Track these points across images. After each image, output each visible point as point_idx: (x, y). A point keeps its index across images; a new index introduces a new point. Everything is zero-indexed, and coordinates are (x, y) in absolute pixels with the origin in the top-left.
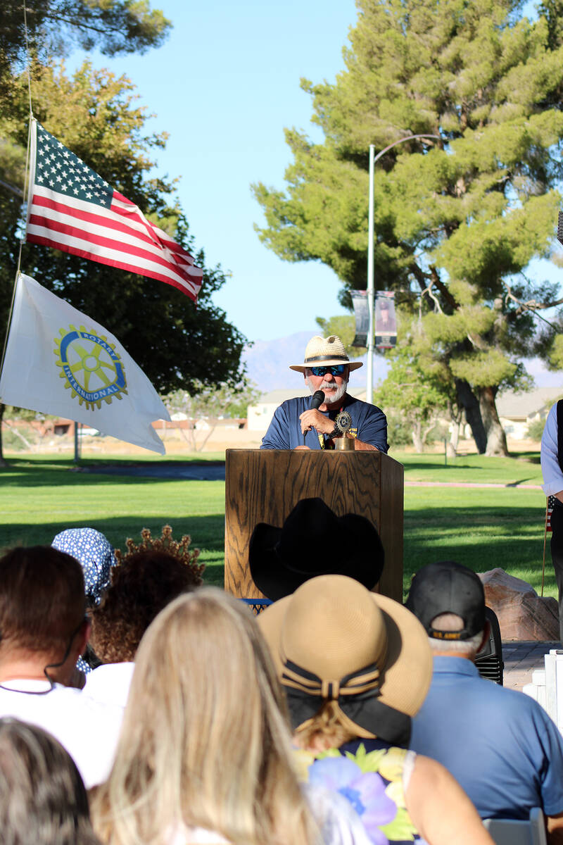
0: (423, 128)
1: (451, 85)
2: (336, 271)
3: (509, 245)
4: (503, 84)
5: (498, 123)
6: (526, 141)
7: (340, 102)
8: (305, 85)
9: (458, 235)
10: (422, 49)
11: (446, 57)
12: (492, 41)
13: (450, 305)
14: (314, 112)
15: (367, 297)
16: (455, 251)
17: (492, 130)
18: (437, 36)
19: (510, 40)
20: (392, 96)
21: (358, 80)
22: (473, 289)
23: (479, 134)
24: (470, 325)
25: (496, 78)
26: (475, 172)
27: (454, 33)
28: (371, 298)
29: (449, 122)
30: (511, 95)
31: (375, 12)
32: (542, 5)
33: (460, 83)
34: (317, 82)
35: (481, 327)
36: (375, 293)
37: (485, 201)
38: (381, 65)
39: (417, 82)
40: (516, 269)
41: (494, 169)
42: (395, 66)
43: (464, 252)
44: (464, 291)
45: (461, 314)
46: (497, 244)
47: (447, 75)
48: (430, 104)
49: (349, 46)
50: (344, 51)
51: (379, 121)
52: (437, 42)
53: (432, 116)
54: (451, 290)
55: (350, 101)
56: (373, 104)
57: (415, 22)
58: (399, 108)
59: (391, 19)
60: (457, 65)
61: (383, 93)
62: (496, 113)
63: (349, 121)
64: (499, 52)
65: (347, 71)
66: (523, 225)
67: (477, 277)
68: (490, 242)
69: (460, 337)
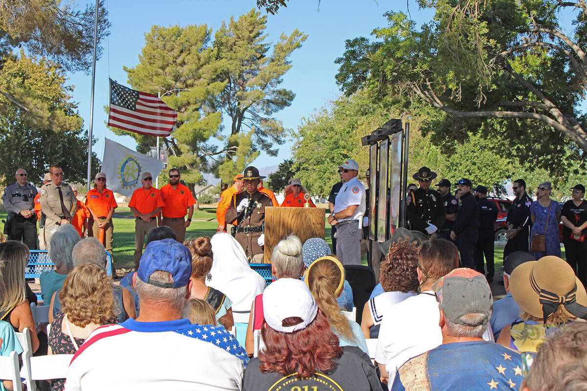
0: (169, 87)
1: (181, 71)
2: (136, 139)
3: (202, 131)
4: (201, 71)
5: (197, 85)
6: (208, 93)
7: (138, 75)
8: (125, 69)
9: (182, 127)
10: (170, 57)
11: (179, 61)
12: (197, 55)
13: (179, 153)
14: (128, 79)
15: (156, 149)
16: (182, 133)
17: (195, 88)
18: (176, 52)
19: (204, 55)
20: (158, 75)
21: (145, 68)
22: (188, 147)
23: (190, 89)
24: (186, 161)
25: (198, 69)
26: (189, 103)
27: (182, 52)
28: (158, 150)
29: (179, 85)
30: (202, 76)
31: (152, 42)
32: (214, 42)
33: (185, 70)
34: (129, 68)
35: (190, 162)
36: (160, 148)
37: (192, 114)
38: (154, 63)
39: (168, 70)
40: (204, 140)
41: (196, 103)
42: (160, 63)
43: (185, 133)
44: (184, 148)
45: (183, 156)
46: (198, 130)
47: (179, 68)
48: (172, 78)
49: (142, 55)
50: (140, 56)
51: (153, 84)
52: (176, 55)
53: (174, 82)
54: (179, 147)
55: (142, 75)
56: (150, 77)
57: (168, 47)
58: (160, 79)
59: (159, 45)
60: (183, 64)
61: (154, 74)
62: (196, 82)
63: (142, 84)
64: (199, 60)
65: (140, 64)
66: (207, 124)
67: (190, 143)
68: (195, 130)
69: (182, 165)
